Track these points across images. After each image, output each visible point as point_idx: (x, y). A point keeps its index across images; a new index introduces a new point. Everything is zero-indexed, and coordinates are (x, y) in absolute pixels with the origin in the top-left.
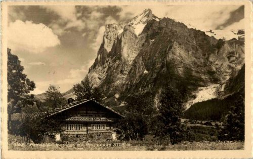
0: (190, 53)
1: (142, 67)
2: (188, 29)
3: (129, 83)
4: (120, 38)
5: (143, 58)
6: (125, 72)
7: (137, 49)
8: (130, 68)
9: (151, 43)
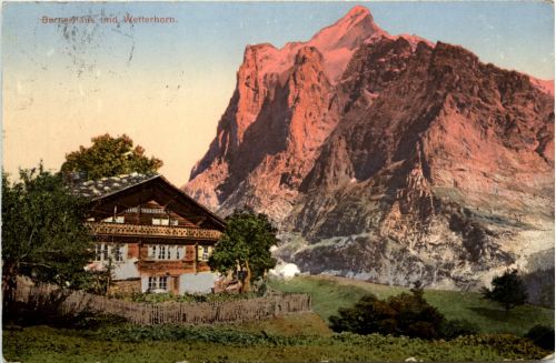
0: (491, 131)
1: (344, 166)
2: (481, 66)
3: (307, 211)
4: (283, 84)
5: (347, 142)
6: (294, 180)
7: (328, 118)
8: (309, 170)
9: (371, 102)
